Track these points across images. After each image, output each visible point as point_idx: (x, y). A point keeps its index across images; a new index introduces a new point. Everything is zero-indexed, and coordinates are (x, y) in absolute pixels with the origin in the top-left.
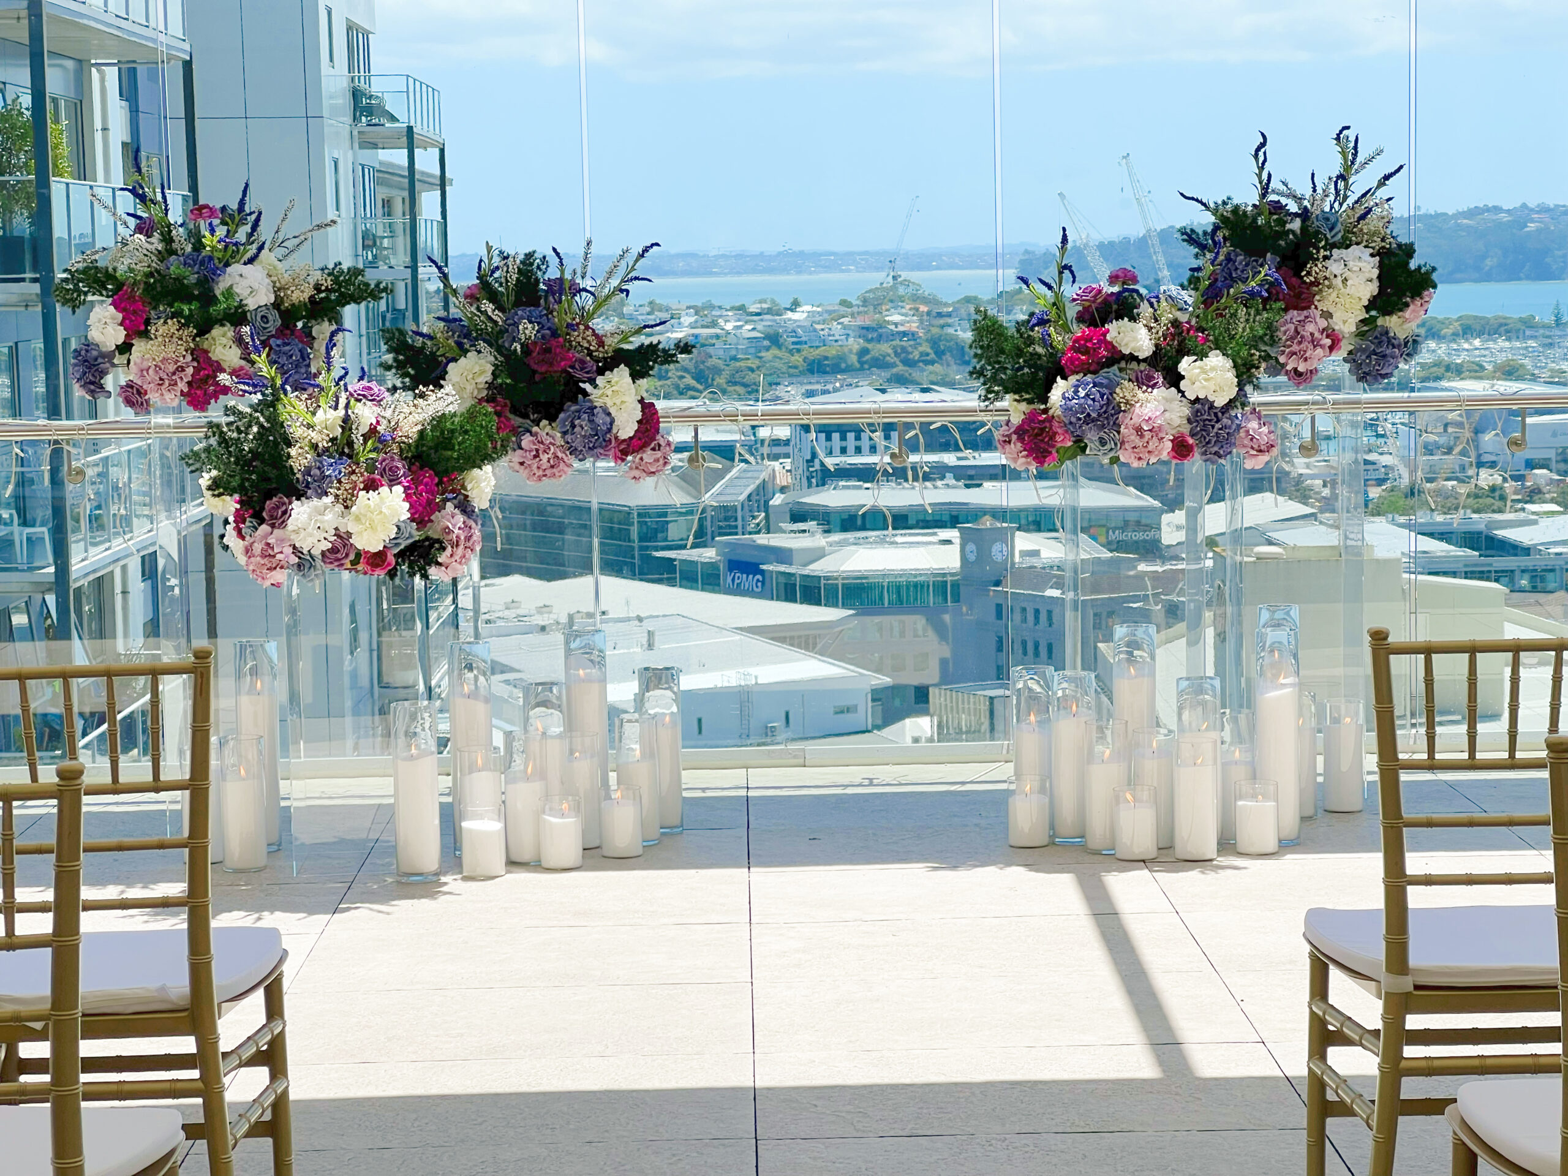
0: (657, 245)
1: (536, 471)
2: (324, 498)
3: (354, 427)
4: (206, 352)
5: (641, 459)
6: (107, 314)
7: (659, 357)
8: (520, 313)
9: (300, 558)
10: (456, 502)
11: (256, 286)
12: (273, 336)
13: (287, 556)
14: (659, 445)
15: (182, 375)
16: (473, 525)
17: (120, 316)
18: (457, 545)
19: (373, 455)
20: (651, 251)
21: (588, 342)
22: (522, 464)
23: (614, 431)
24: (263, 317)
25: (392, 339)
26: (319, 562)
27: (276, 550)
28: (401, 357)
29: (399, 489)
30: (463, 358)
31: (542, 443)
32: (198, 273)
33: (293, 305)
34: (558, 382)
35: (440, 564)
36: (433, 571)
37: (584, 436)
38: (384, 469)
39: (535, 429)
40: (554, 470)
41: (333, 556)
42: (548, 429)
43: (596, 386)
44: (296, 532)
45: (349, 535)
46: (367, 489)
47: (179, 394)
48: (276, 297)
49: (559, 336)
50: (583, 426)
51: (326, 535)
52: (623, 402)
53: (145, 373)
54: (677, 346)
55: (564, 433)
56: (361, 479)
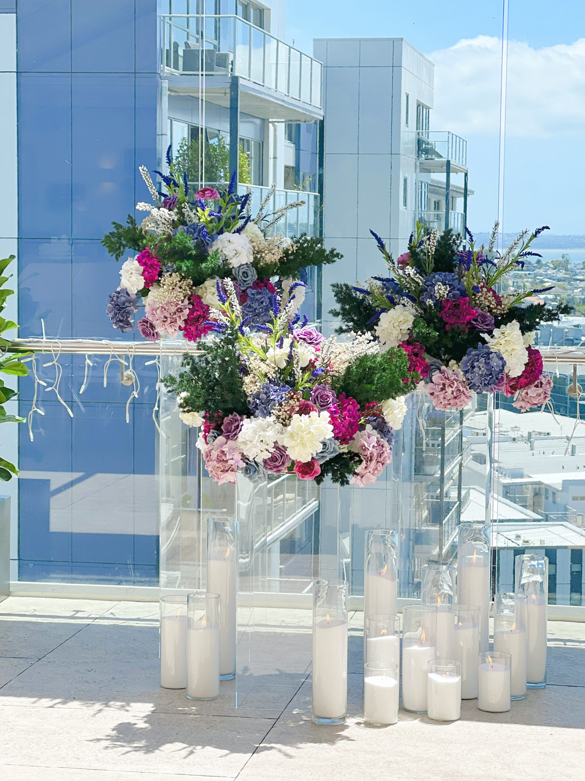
0: (547, 228)
1: (442, 400)
2: (268, 417)
3: (294, 362)
4: (200, 298)
5: (527, 393)
6: (133, 266)
7: (544, 315)
8: (437, 276)
9: (247, 463)
10: (375, 424)
11: (239, 249)
12: (250, 287)
13: (237, 462)
14: (542, 383)
15: (181, 314)
16: (386, 444)
17: (142, 268)
18: (371, 460)
19: (307, 385)
20: (542, 232)
21: (489, 301)
22: (432, 394)
23: (506, 370)
24: (243, 273)
25: (341, 292)
26: (261, 468)
27: (228, 457)
28: (347, 307)
29: (326, 414)
30: (392, 310)
31: (448, 379)
32: (197, 238)
33: (267, 264)
34: (464, 332)
35: (357, 474)
36: (352, 479)
37: (482, 375)
38: (317, 397)
39: (443, 368)
40: (457, 400)
41: (273, 464)
42: (455, 367)
43: (492, 337)
44: (245, 443)
45: (285, 448)
46: (300, 413)
47: (177, 329)
48: (255, 258)
49: (467, 296)
50: (481, 366)
51: (267, 447)
52: (513, 350)
53: (154, 312)
54: (559, 307)
55: (466, 372)
56: (297, 403)
